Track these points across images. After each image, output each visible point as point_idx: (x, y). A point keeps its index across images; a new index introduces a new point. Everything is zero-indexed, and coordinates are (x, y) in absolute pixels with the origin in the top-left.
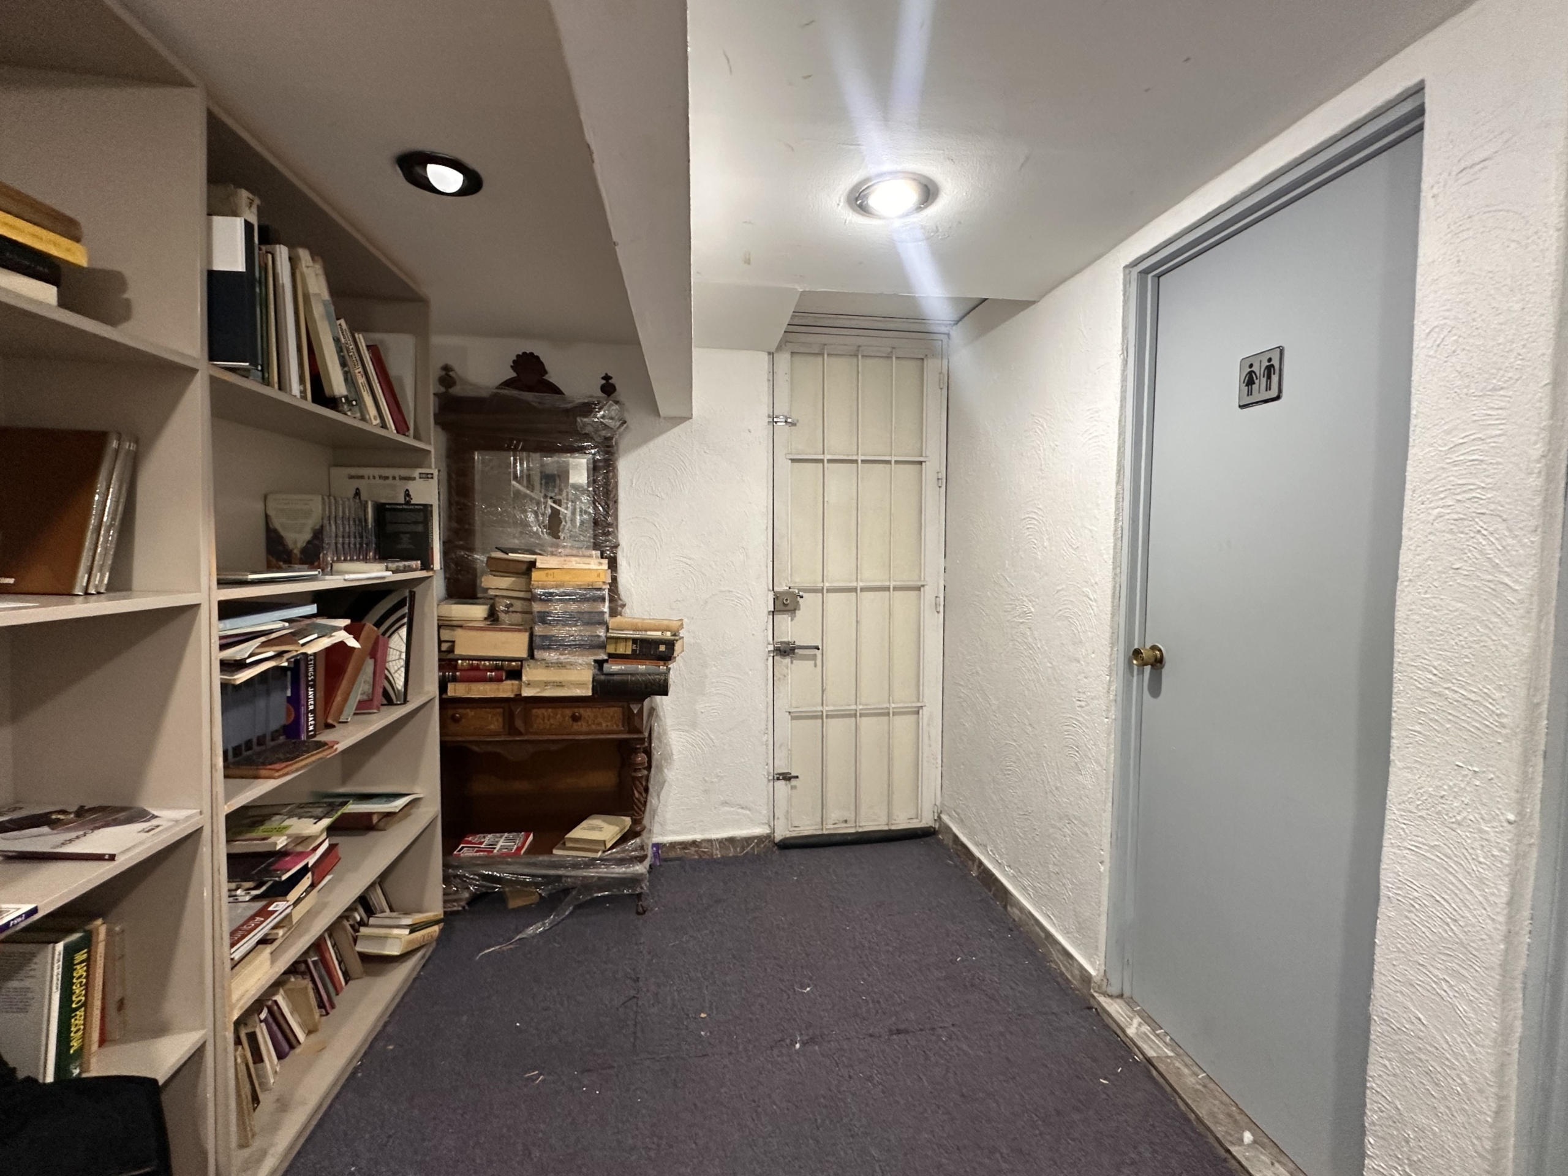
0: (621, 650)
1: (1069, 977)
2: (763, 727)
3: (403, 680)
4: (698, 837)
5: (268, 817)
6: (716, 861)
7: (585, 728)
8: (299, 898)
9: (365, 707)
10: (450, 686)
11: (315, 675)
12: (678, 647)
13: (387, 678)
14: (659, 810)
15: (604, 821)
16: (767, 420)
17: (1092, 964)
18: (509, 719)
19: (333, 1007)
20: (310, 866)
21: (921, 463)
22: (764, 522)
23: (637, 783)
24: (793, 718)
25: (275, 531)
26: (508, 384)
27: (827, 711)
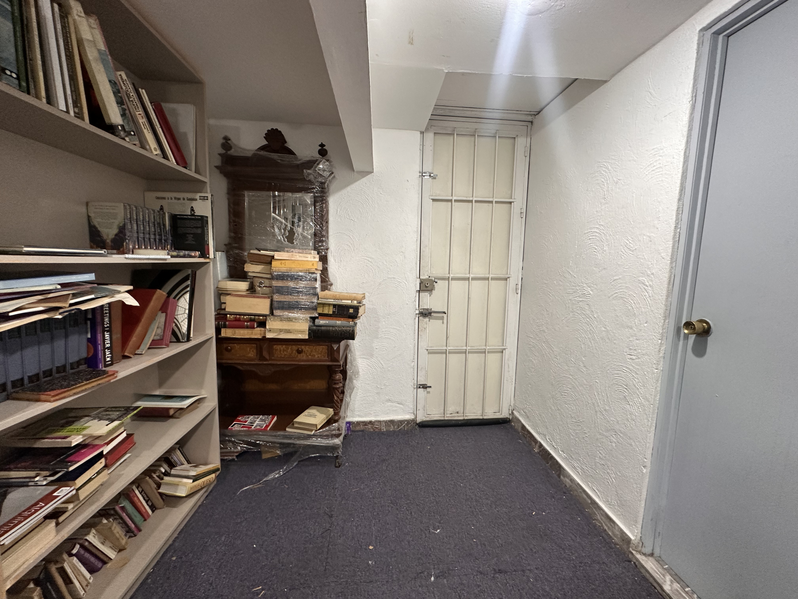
0: (326, 311)
1: (610, 533)
2: (412, 358)
3: (186, 326)
4: (373, 419)
5: (78, 418)
6: (383, 433)
7: (305, 358)
8: (91, 478)
9: (156, 344)
10: (223, 330)
11: (110, 324)
12: (361, 310)
13: (176, 325)
14: (351, 403)
15: (318, 411)
16: (419, 174)
17: (631, 531)
18: (260, 351)
19: (140, 530)
20: (104, 453)
21: (511, 203)
22: (415, 237)
23: (336, 391)
24: (429, 353)
25: (94, 227)
26: (263, 148)
27: (449, 350)
